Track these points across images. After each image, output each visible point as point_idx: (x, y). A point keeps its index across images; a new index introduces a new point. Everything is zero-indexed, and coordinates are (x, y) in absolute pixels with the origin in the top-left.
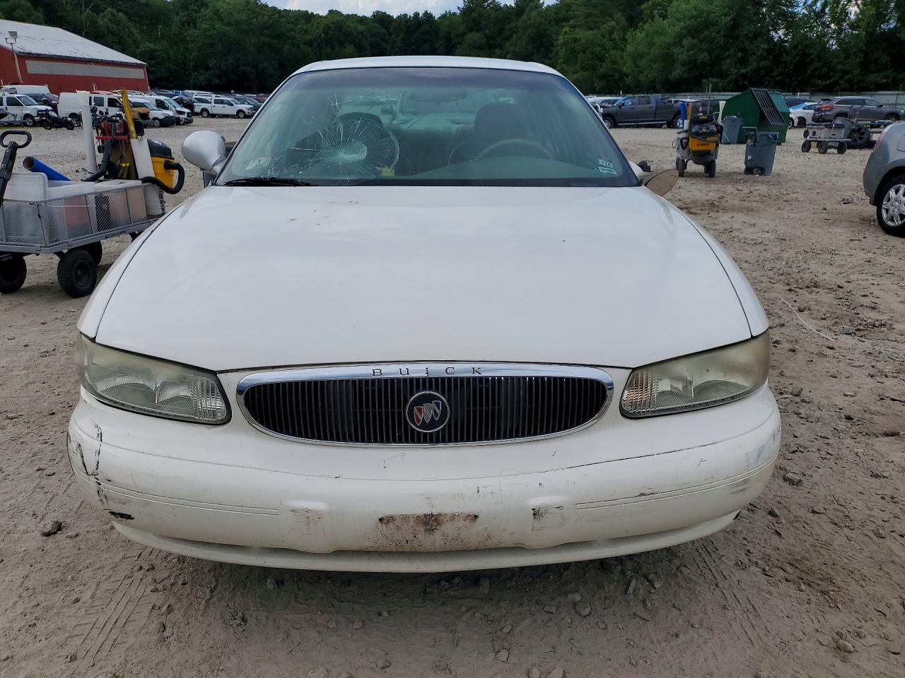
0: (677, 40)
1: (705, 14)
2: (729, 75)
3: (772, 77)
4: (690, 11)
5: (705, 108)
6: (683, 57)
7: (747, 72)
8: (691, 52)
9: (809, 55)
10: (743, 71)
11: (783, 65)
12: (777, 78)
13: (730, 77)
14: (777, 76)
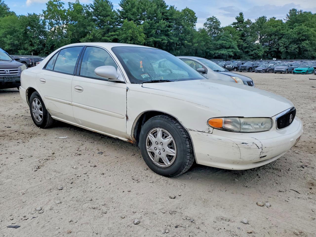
0: (4, 35)
1: (13, 27)
2: (28, 50)
3: (44, 51)
4: (7, 26)
5: (32, 61)
6: (9, 42)
7: (35, 49)
8: (11, 40)
9: (54, 45)
10: (33, 48)
11: (47, 47)
12: (46, 52)
13: (29, 50)
14: (46, 51)
